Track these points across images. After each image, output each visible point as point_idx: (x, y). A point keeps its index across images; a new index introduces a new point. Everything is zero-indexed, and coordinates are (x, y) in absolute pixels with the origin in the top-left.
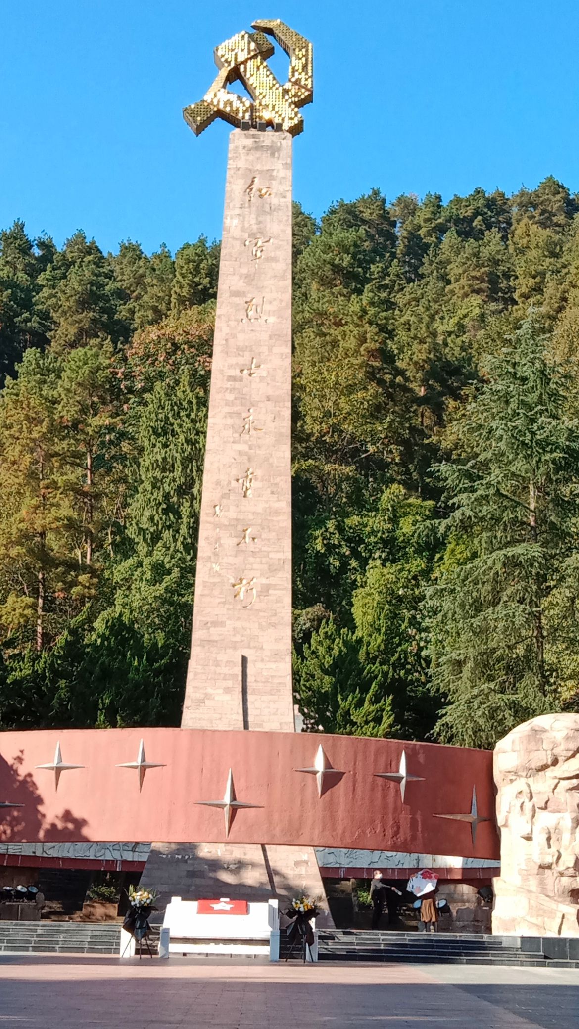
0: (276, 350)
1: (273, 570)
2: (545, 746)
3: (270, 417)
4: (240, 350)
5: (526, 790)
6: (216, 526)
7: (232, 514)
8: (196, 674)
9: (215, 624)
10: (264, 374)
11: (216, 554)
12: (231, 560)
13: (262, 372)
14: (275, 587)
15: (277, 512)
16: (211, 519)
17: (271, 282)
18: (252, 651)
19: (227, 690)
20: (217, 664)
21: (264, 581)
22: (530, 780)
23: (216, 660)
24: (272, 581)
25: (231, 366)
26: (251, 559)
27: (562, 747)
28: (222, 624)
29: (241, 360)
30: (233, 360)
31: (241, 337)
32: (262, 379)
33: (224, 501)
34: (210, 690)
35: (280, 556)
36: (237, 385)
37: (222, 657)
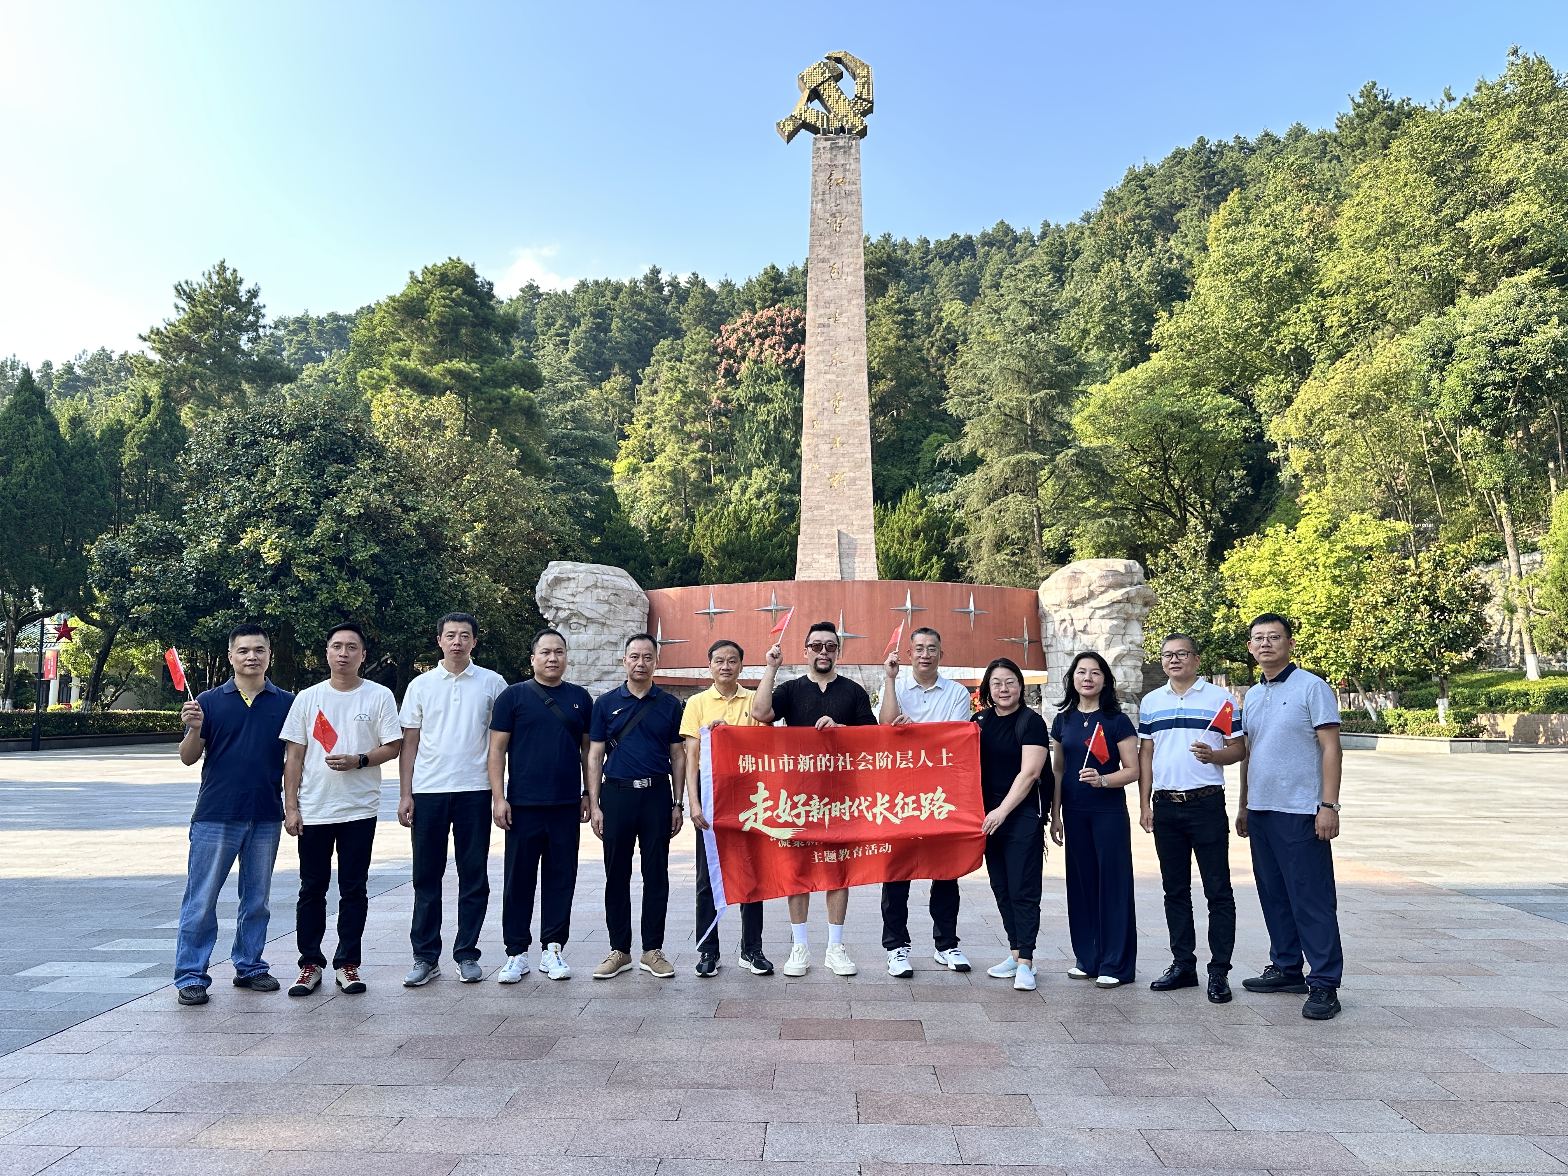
0: (854, 302)
1: (858, 466)
2: (1082, 584)
3: (851, 353)
4: (827, 303)
5: (1068, 618)
6: (815, 436)
7: (826, 427)
8: (805, 545)
9: (818, 508)
10: (846, 320)
11: (816, 456)
12: (826, 460)
13: (843, 319)
14: (860, 479)
15: (859, 423)
16: (810, 431)
17: (849, 250)
18: (845, 526)
19: (828, 556)
20: (820, 537)
21: (852, 475)
22: (1072, 611)
23: (819, 534)
24: (858, 474)
25: (820, 316)
26: (841, 459)
27: (1097, 584)
28: (822, 508)
29: (828, 311)
30: (822, 311)
31: (827, 293)
32: (844, 324)
33: (820, 418)
34: (815, 556)
35: (863, 456)
36: (826, 330)
37: (824, 532)
